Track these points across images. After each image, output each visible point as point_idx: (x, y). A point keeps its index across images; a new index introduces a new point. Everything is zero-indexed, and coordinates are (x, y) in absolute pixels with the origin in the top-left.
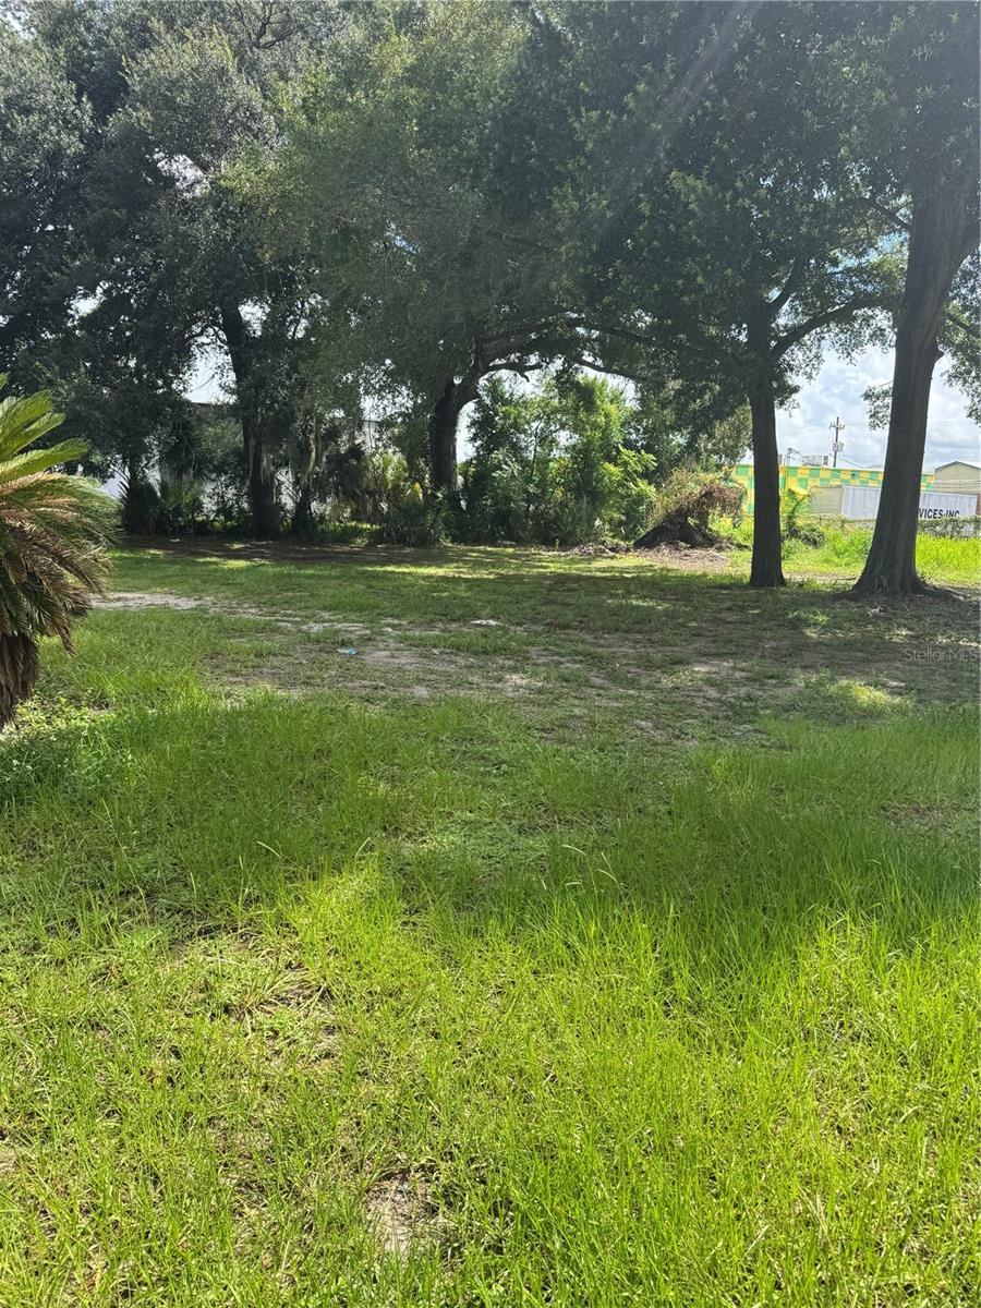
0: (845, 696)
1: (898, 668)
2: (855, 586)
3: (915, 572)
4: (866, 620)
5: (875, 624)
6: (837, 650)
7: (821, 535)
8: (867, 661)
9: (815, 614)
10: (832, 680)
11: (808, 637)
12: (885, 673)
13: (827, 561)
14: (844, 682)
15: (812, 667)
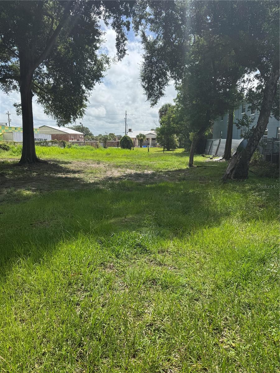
0: (20, 194)
1: (34, 184)
2: (20, 162)
3: (36, 156)
4: (23, 171)
5: (27, 172)
6: (16, 181)
7: (8, 147)
8: (25, 183)
9: (8, 171)
10: (15, 190)
11: (7, 178)
12: (30, 186)
13: (11, 155)
14: (19, 190)
15: (9, 187)
